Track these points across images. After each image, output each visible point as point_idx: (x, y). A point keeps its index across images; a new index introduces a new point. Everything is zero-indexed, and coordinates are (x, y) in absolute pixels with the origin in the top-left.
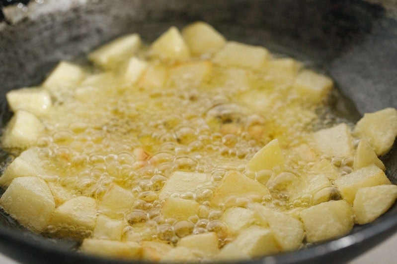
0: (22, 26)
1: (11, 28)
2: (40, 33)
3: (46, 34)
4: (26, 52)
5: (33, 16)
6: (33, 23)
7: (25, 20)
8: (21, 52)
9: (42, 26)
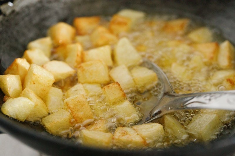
0: (12, 16)
1: (6, 18)
2: (23, 19)
3: (27, 19)
4: (18, 32)
5: (17, 9)
6: (18, 13)
7: (13, 12)
8: (15, 33)
9: (24, 14)
